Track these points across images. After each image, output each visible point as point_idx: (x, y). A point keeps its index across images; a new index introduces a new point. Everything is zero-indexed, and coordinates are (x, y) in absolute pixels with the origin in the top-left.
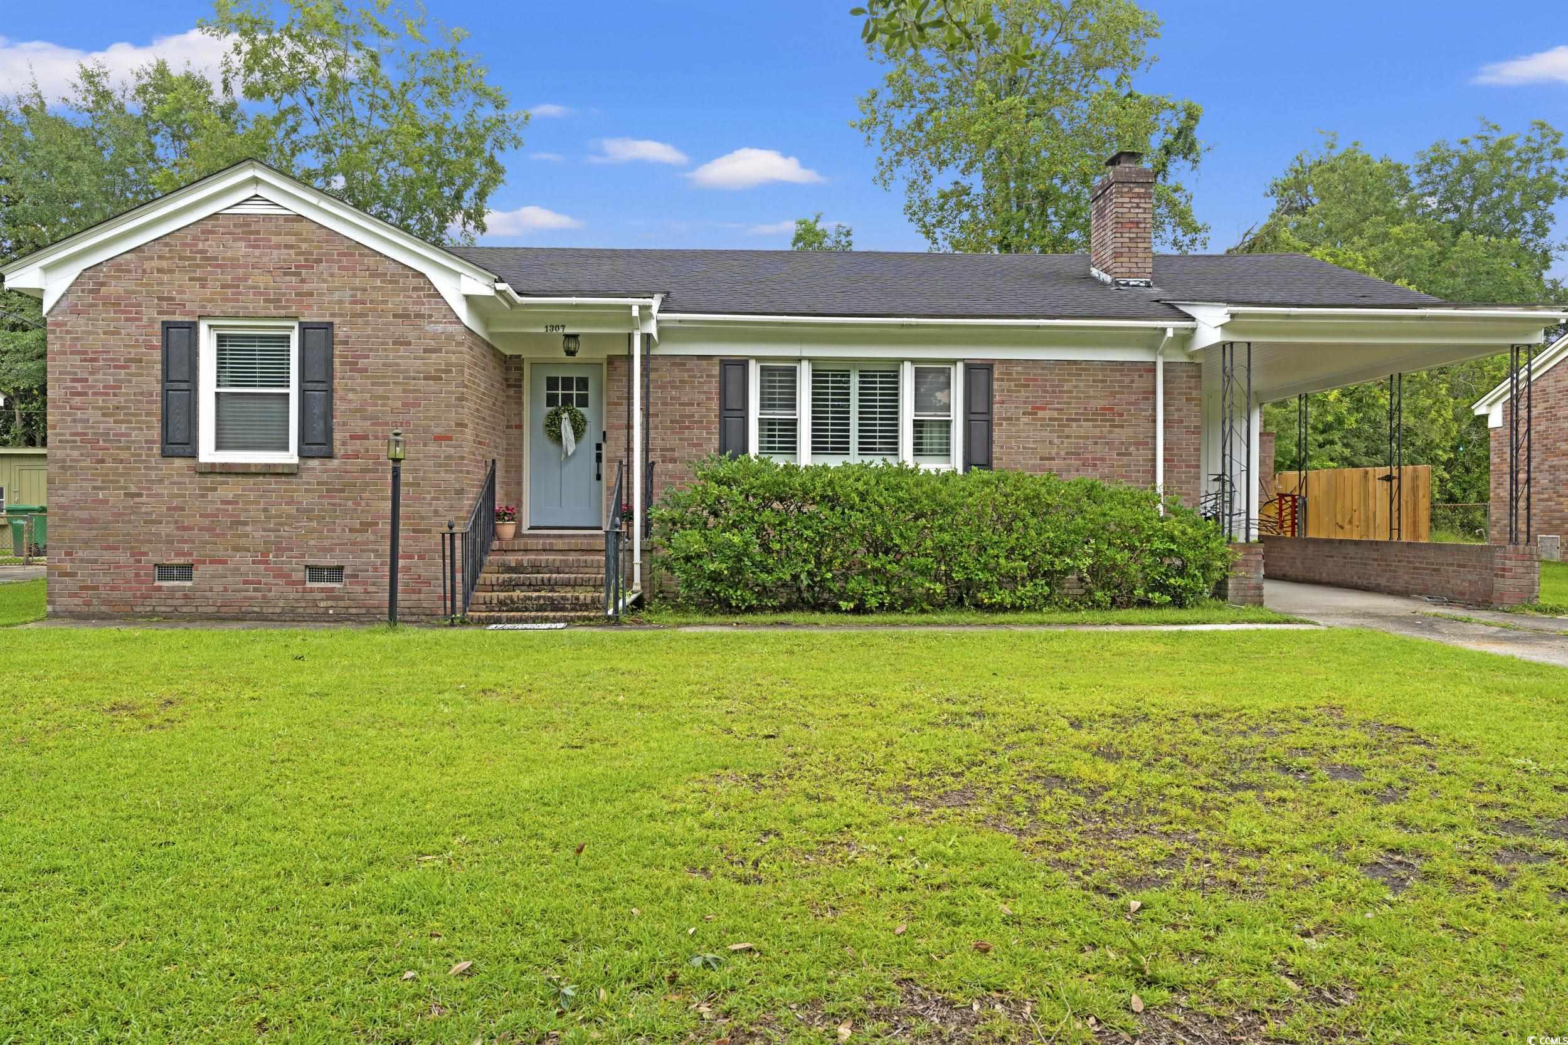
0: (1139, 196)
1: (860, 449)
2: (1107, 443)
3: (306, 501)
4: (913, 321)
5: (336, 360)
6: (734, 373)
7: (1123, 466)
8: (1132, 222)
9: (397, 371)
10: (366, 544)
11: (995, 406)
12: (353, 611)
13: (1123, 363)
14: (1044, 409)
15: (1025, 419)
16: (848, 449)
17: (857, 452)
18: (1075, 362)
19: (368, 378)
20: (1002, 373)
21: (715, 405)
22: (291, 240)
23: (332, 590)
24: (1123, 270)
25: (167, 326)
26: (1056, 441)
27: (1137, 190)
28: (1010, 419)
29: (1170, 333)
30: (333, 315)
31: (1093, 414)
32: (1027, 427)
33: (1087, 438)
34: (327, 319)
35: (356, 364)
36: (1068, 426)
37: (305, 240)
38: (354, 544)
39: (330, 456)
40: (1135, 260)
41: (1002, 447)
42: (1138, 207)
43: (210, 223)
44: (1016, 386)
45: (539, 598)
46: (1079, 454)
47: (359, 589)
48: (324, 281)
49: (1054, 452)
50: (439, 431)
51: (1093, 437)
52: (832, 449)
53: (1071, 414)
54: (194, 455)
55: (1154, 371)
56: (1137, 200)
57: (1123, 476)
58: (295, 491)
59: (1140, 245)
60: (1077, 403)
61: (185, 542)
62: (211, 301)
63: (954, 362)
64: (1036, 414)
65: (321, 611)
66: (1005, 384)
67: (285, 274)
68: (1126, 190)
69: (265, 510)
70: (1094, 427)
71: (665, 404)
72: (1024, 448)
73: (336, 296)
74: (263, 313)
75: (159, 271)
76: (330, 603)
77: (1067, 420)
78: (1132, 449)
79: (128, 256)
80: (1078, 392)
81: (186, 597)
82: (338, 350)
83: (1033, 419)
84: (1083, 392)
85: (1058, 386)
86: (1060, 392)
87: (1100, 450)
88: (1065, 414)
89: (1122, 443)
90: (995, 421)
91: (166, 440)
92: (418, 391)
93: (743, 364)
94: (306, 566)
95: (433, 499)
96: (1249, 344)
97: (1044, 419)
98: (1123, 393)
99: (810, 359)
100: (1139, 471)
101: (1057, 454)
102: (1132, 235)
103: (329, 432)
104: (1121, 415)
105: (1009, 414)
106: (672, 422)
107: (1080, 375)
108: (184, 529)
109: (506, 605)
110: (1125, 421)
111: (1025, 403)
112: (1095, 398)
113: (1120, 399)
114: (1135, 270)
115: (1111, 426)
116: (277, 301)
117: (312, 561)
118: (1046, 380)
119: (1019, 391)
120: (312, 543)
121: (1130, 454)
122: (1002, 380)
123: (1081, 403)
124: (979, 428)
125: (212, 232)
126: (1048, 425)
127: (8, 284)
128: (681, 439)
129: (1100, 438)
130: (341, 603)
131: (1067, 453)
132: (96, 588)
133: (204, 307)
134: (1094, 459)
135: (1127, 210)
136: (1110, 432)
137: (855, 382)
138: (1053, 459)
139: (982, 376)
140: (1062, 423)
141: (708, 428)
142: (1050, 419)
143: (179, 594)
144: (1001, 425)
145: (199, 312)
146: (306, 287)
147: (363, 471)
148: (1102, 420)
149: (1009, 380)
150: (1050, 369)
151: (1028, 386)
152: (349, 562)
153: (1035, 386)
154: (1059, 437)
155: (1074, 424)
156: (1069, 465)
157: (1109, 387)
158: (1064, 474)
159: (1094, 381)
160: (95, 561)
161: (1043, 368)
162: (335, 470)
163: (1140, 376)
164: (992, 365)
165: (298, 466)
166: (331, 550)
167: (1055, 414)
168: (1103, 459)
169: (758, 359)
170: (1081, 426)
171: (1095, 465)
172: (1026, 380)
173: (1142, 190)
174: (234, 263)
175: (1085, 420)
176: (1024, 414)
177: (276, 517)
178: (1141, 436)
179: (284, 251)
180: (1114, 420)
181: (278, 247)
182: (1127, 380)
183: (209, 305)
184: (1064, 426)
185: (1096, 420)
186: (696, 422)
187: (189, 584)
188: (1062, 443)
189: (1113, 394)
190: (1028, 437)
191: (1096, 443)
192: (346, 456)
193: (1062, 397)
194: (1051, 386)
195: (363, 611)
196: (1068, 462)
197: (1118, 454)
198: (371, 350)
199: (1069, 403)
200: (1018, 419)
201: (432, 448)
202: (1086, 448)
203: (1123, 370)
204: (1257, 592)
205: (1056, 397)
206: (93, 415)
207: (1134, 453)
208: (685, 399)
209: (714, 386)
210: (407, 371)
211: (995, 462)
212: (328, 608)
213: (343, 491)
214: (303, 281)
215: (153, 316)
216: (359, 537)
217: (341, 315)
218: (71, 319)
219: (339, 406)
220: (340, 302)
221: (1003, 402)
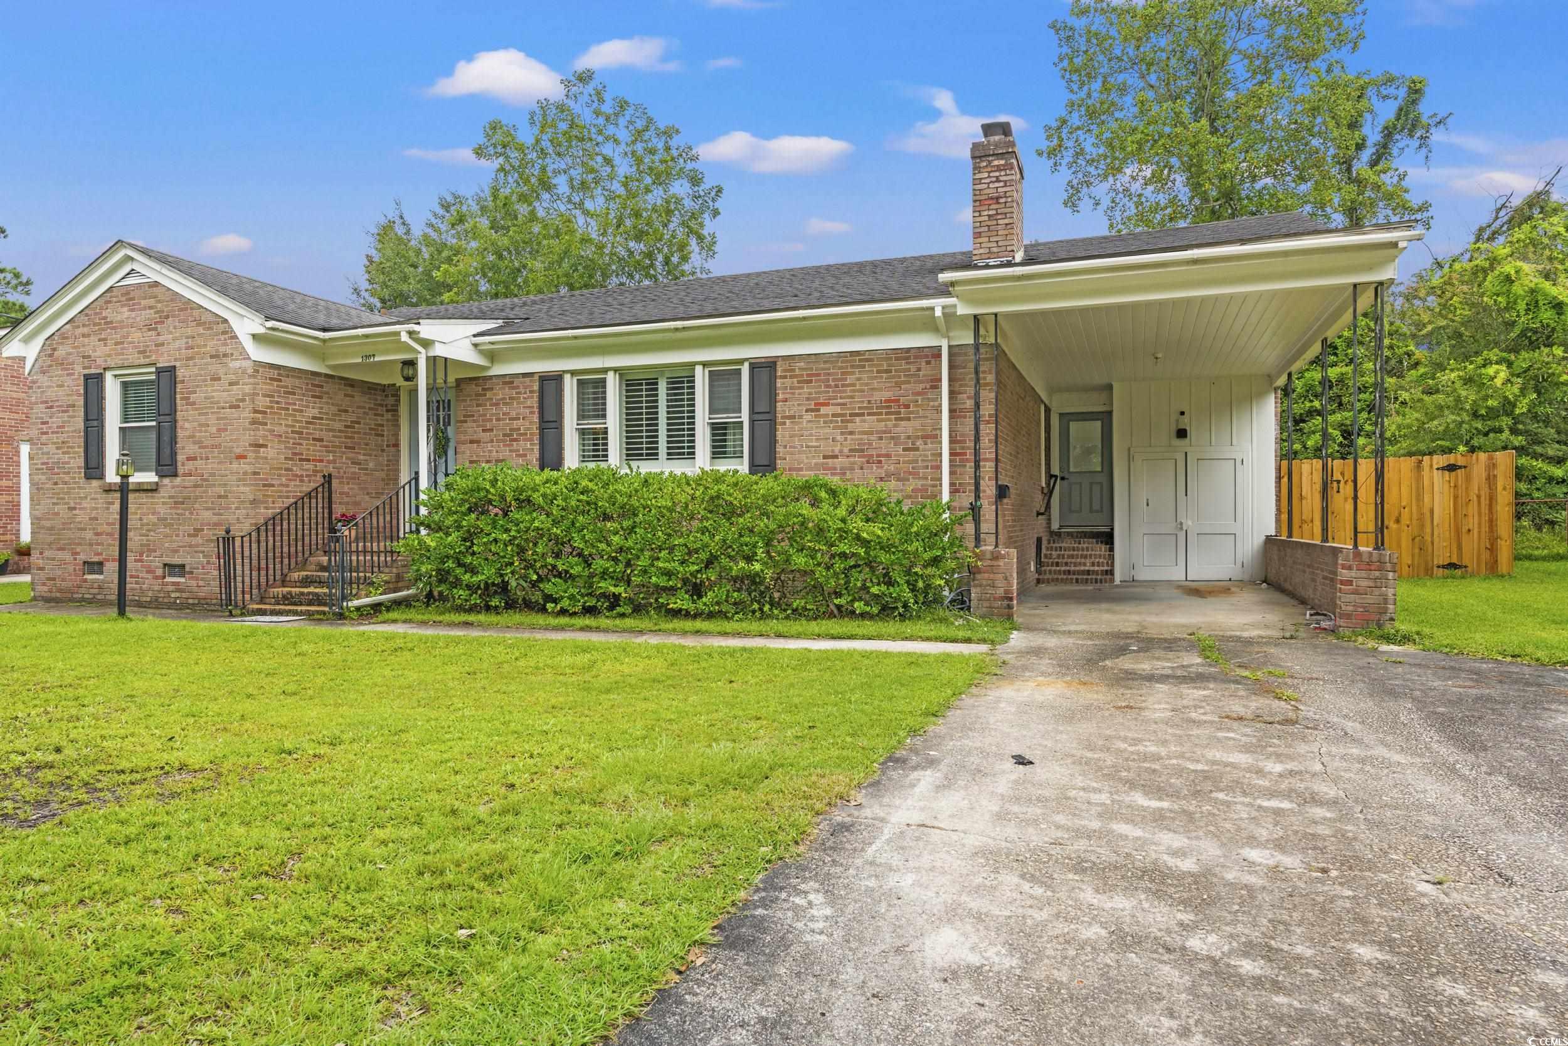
0: (999, 168)
1: (669, 454)
2: (892, 438)
3: (162, 510)
4: (679, 324)
5: (178, 396)
6: (551, 386)
7: (909, 462)
8: (992, 198)
9: (212, 403)
10: (197, 546)
11: (779, 404)
12: (191, 601)
13: (908, 350)
14: (827, 404)
15: (808, 416)
16: (657, 454)
17: (665, 456)
18: (858, 353)
19: (196, 409)
20: (785, 371)
21: (536, 418)
22: (152, 302)
23: (178, 584)
24: (982, 251)
25: (87, 377)
26: (839, 438)
27: (996, 163)
28: (793, 417)
29: (938, 312)
30: (176, 360)
31: (877, 408)
32: (810, 425)
33: (871, 433)
34: (172, 364)
35: (188, 398)
36: (852, 421)
37: (159, 302)
38: (190, 546)
39: (176, 475)
40: (995, 239)
41: (785, 447)
42: (998, 181)
43: (108, 295)
44: (799, 382)
45: (309, 593)
46: (862, 451)
47: (194, 583)
48: (171, 333)
49: (837, 450)
50: (238, 451)
51: (878, 432)
52: (647, 455)
53: (854, 408)
54: (102, 477)
55: (939, 356)
56: (997, 174)
57: (910, 473)
58: (157, 504)
59: (1000, 222)
60: (862, 397)
61: (98, 544)
62: (109, 355)
63: (741, 362)
64: (819, 410)
65: (172, 600)
66: (788, 382)
67: (149, 330)
68: (985, 164)
69: (141, 519)
70: (879, 421)
71: (498, 420)
72: (807, 447)
73: (177, 344)
74: (137, 362)
75: (84, 336)
76: (178, 595)
77: (851, 415)
78: (919, 443)
79: (67, 326)
80: (861, 385)
81: (100, 588)
82: (179, 386)
83: (816, 416)
84: (867, 384)
85: (841, 380)
86: (843, 386)
87: (885, 446)
88: (848, 409)
89: (909, 437)
90: (779, 420)
91: (87, 467)
92: (226, 418)
93: (557, 379)
94: (165, 565)
95: (237, 508)
96: (996, 315)
97: (827, 415)
98: (909, 382)
99: (615, 370)
100: (927, 467)
101: (841, 451)
102: (991, 213)
103: (174, 454)
104: (907, 406)
105: (792, 413)
106: (504, 435)
107: (864, 367)
108: (97, 534)
109: (288, 599)
110: (912, 412)
111: (808, 399)
112: (880, 390)
113: (906, 390)
114: (995, 250)
115: (896, 419)
116: (144, 352)
117: (167, 560)
118: (829, 374)
119: (802, 388)
120: (167, 545)
121: (917, 449)
122: (785, 377)
123: (865, 396)
124: (763, 428)
125: (110, 302)
126: (831, 422)
127: (5, 355)
128: (510, 451)
129: (885, 432)
130: (184, 595)
131: (850, 450)
132: (54, 579)
133: (106, 361)
134: (878, 456)
135: (986, 186)
136: (895, 426)
137: (662, 387)
138: (836, 457)
139: (764, 375)
140: (845, 419)
141: (531, 440)
142: (833, 415)
143: (96, 585)
144: (784, 423)
145: (104, 365)
146: (161, 338)
147: (196, 486)
148: (887, 414)
149: (791, 377)
150: (832, 362)
151: (811, 381)
152: (187, 560)
153: (816, 381)
154: (842, 434)
155: (858, 419)
156: (854, 463)
157: (894, 377)
158: (848, 472)
159: (878, 372)
160: (53, 559)
161: (825, 362)
162: (178, 486)
163: (928, 363)
164: (775, 363)
165: (157, 483)
166: (176, 551)
167: (838, 410)
168: (888, 456)
169: (573, 373)
170: (864, 421)
171: (880, 462)
172: (808, 375)
173: (1002, 162)
174: (122, 325)
175: (869, 414)
176: (807, 411)
177: (148, 524)
178: (930, 428)
179: (148, 311)
180: (899, 413)
181: (145, 309)
182: (913, 368)
183: (109, 359)
184: (848, 421)
185: (881, 414)
186: (521, 434)
187: (101, 577)
188: (846, 439)
189: (898, 385)
190: (811, 435)
191: (881, 438)
192: (185, 475)
193: (845, 391)
194: (834, 380)
195: (196, 601)
196: (852, 459)
197: (904, 450)
198: (197, 386)
199: (852, 397)
200: (801, 417)
201: (235, 466)
202: (870, 444)
203: (908, 358)
204: (1006, 602)
205: (840, 392)
206: (51, 448)
207: (921, 447)
208: (513, 414)
209: (534, 401)
210: (218, 402)
211: (778, 462)
212: (176, 598)
213: (183, 503)
214: (158, 334)
215: (79, 370)
216: (194, 541)
217: (180, 360)
218: (40, 377)
219: (180, 434)
220: (180, 349)
221: (786, 400)
